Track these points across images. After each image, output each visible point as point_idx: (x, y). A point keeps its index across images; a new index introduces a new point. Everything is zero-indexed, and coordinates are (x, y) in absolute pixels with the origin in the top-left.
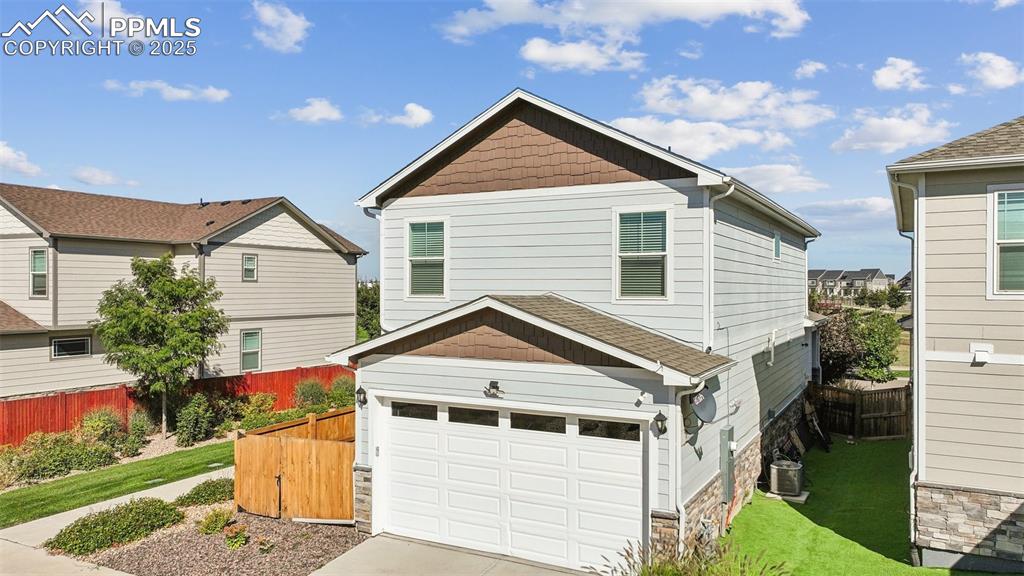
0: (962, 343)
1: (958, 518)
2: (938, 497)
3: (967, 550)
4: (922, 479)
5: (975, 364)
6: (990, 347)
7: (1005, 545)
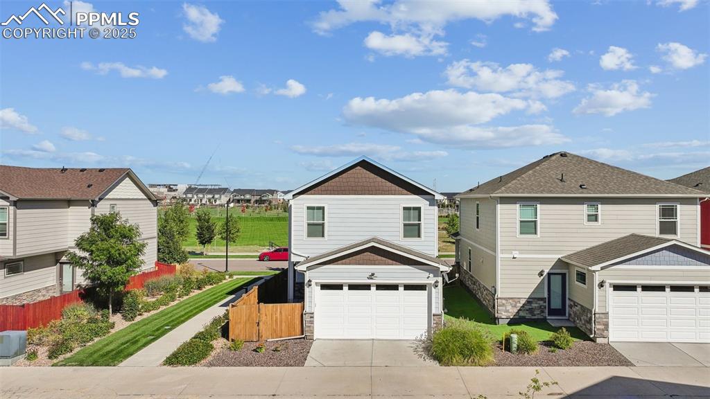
0: (510, 251)
1: (509, 308)
2: (504, 301)
3: (511, 317)
4: (499, 296)
5: (514, 258)
6: (517, 252)
7: (522, 314)
